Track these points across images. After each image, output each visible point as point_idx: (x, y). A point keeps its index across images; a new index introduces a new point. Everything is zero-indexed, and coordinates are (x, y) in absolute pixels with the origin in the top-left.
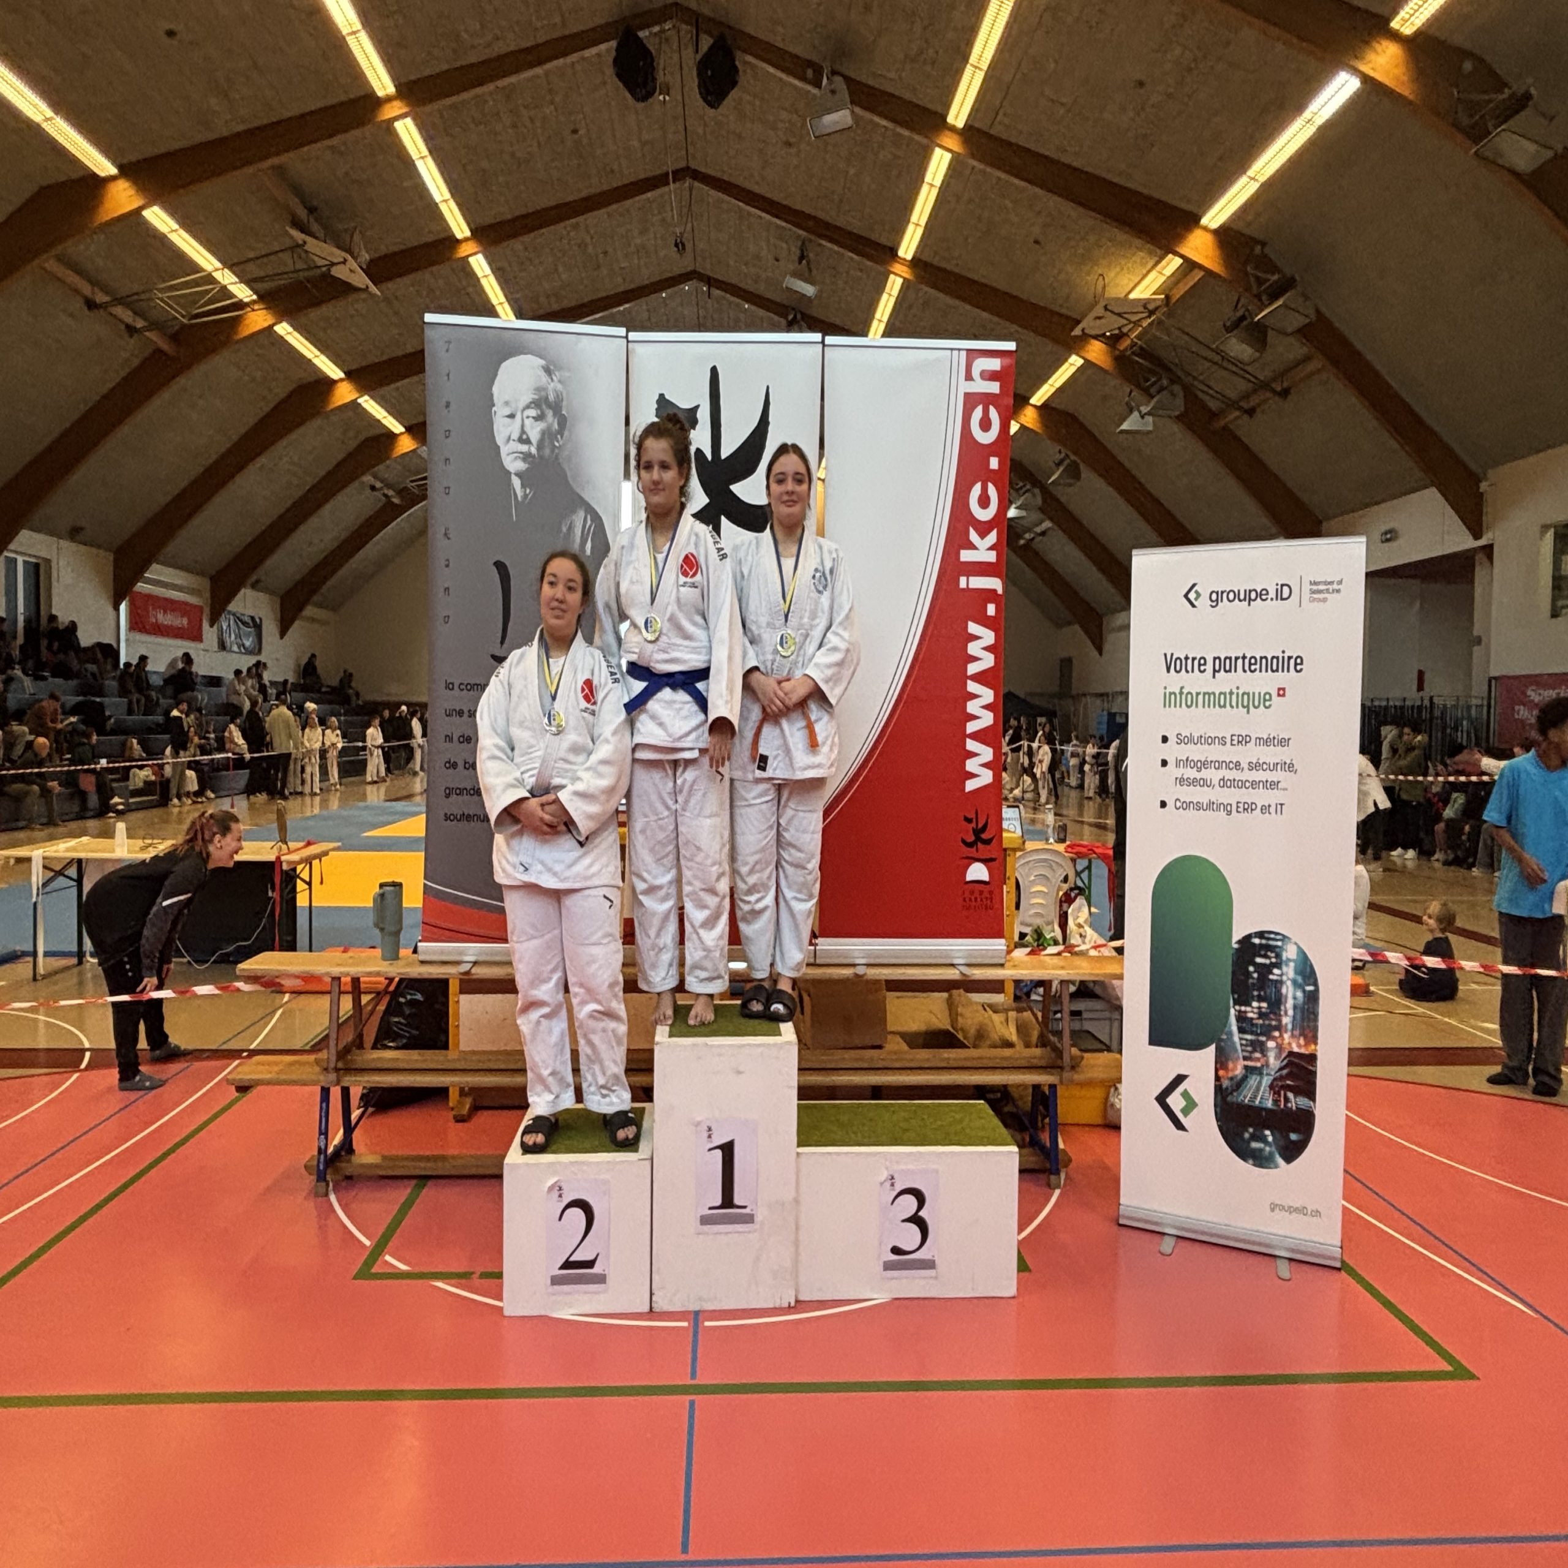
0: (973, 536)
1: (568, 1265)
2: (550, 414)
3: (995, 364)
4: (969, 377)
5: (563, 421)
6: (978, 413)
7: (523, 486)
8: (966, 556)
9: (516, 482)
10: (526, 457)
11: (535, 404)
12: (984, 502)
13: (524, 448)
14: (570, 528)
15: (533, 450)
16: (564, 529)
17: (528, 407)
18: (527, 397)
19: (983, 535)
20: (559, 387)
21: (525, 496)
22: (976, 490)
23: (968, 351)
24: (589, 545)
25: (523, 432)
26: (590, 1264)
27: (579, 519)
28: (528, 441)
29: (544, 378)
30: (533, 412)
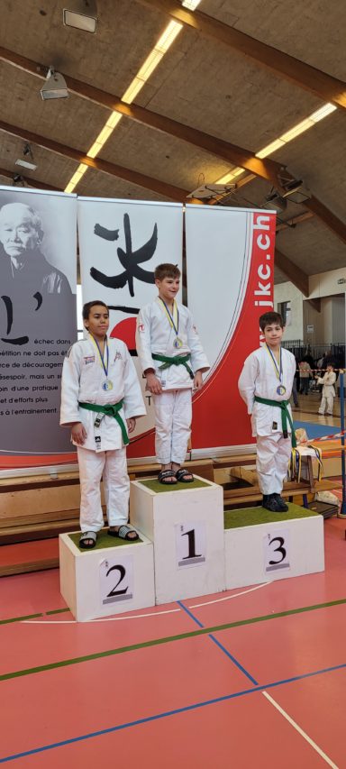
0: (260, 285)
1: (112, 594)
2: (33, 231)
3: (267, 219)
4: (255, 223)
5: (41, 234)
6: (260, 238)
7: (18, 262)
8: (257, 293)
9: (14, 261)
10: (19, 249)
11: (25, 225)
12: (264, 272)
13: (19, 245)
14: (48, 281)
15: (24, 246)
16: (44, 282)
17: (20, 226)
18: (20, 221)
19: (265, 285)
20: (38, 218)
21: (20, 266)
22: (261, 268)
23: (255, 213)
24: (59, 289)
25: (17, 238)
26: (124, 592)
27: (53, 277)
28: (20, 242)
29: (29, 214)
30: (23, 229)
